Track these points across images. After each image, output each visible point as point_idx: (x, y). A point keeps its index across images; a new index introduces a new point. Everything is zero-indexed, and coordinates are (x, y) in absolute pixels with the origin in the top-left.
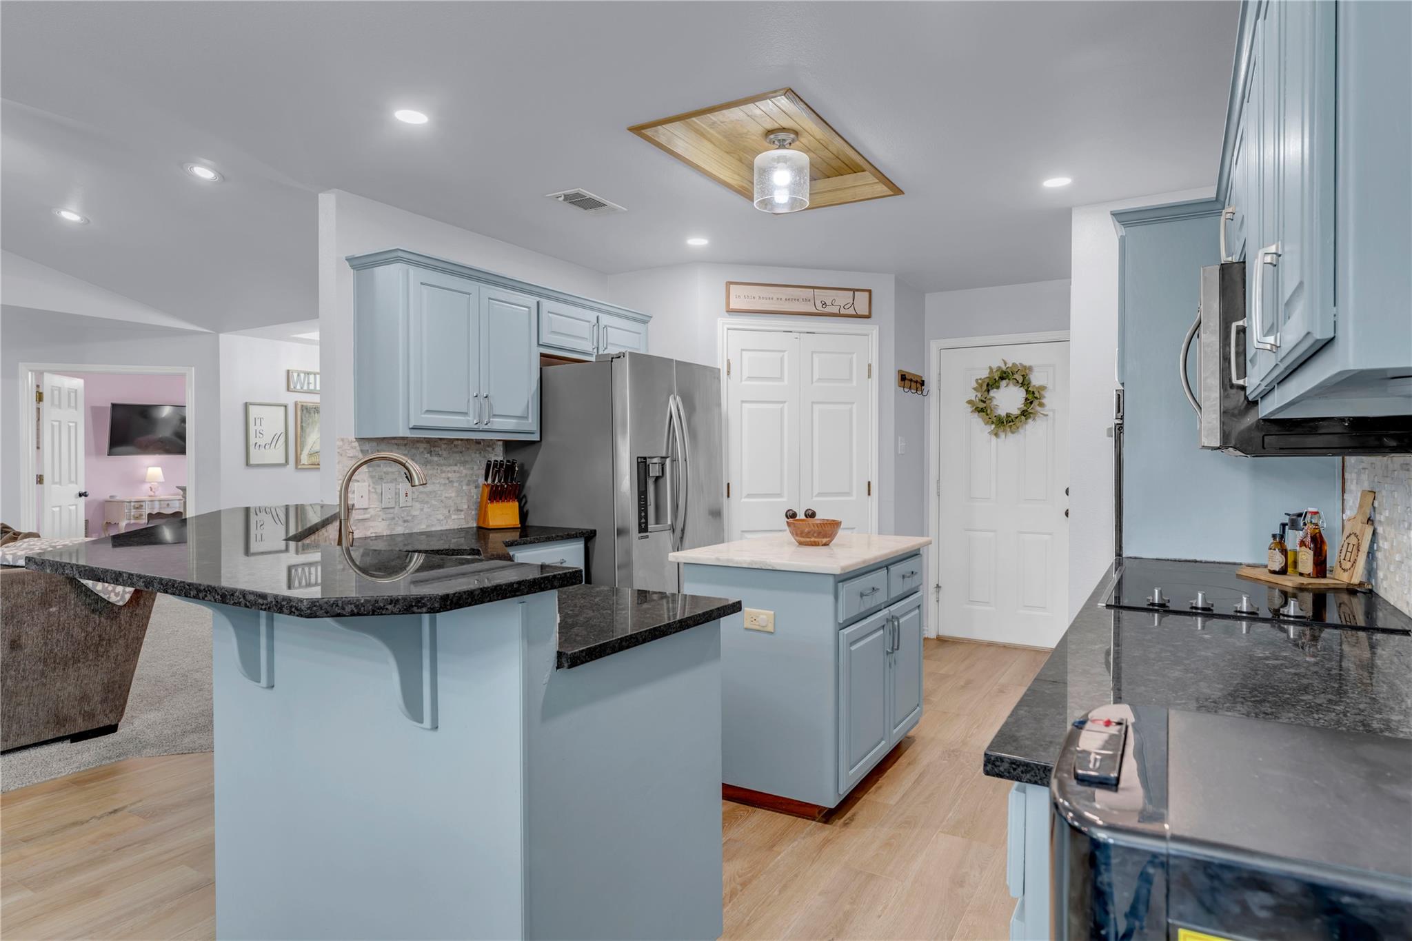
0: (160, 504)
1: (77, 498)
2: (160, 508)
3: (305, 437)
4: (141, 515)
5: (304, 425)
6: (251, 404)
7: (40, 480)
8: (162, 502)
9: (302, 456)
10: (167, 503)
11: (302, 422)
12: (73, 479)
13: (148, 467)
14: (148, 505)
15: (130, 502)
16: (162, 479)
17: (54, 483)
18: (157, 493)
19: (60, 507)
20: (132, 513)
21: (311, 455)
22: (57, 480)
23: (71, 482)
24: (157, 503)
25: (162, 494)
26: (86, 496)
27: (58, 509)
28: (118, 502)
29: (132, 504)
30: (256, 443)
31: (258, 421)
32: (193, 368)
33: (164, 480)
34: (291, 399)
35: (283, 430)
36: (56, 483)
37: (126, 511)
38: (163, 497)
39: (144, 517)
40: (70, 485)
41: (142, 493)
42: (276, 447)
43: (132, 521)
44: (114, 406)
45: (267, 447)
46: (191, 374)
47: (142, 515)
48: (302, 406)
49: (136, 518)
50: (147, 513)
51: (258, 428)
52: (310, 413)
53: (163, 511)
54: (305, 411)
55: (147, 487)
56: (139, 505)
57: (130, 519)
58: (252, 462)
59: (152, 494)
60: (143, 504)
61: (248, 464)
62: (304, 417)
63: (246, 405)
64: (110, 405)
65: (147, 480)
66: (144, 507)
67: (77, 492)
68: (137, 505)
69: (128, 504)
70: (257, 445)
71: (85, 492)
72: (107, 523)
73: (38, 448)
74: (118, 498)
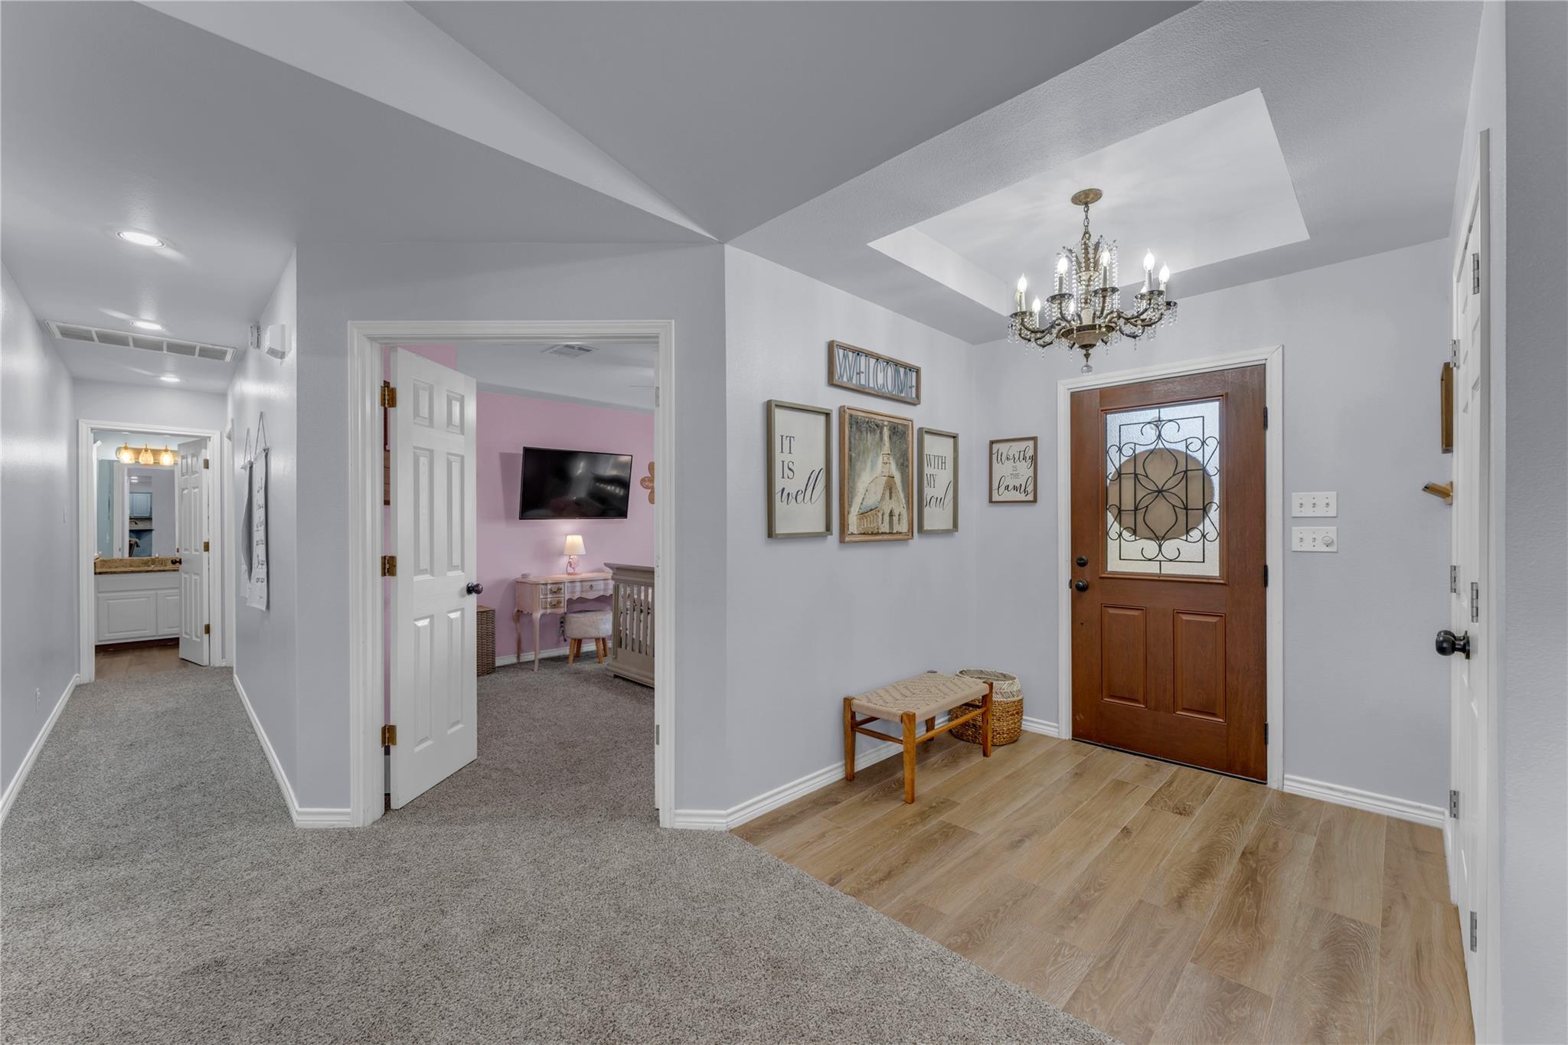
0: (582, 586)
1: (462, 596)
2: (582, 591)
3: (854, 480)
4: (559, 602)
5: (853, 455)
6: (777, 406)
7: (389, 566)
8: (584, 584)
9: (850, 516)
10: (589, 583)
11: (850, 450)
12: (456, 560)
13: (567, 535)
14: (568, 587)
15: (546, 584)
16: (582, 551)
17: (419, 571)
18: (577, 570)
19: (431, 617)
20: (549, 600)
21: (863, 515)
22: (424, 563)
23: (452, 567)
24: (578, 584)
25: (583, 572)
26: (478, 592)
27: (426, 622)
28: (532, 584)
29: (549, 587)
30: (783, 490)
31: (786, 443)
32: (673, 321)
33: (584, 553)
34: (835, 400)
35: (821, 464)
36: (423, 572)
37: (541, 597)
38: (585, 575)
39: (562, 605)
40: (451, 574)
41: (559, 572)
42: (813, 500)
43: (549, 611)
44: (527, 451)
45: (800, 497)
46: (669, 332)
47: (561, 602)
48: (851, 416)
49: (554, 606)
50: (566, 599)
51: (786, 457)
52: (861, 432)
53: (585, 596)
54: (854, 427)
55: (564, 560)
56: (557, 588)
57: (546, 608)
58: (780, 528)
59: (570, 570)
60: (562, 586)
61: (771, 533)
62: (853, 440)
63: (769, 408)
64: (521, 452)
65: (565, 553)
66: (562, 591)
67: (464, 585)
68: (555, 589)
69: (543, 587)
70: (785, 494)
71: (478, 585)
72: (518, 611)
73: (387, 502)
74: (532, 579)
